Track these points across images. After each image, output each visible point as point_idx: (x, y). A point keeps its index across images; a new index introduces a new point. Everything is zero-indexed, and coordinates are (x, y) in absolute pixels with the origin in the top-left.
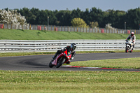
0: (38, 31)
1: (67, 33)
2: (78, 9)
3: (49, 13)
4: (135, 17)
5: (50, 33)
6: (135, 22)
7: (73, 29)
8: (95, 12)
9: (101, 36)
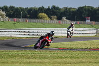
0: (14, 22)
1: (35, 24)
2: (42, 7)
3: (22, 9)
4: (83, 12)
5: (23, 24)
6: (83, 16)
7: (39, 21)
8: (55, 9)
9: (58, 26)
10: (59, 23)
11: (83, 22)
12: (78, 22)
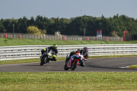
1: (32, 41)
2: (24, 18)
5: (16, 41)
6: (81, 29)
8: (41, 20)
10: (63, 39)
11: (94, 38)
12: (88, 37)
